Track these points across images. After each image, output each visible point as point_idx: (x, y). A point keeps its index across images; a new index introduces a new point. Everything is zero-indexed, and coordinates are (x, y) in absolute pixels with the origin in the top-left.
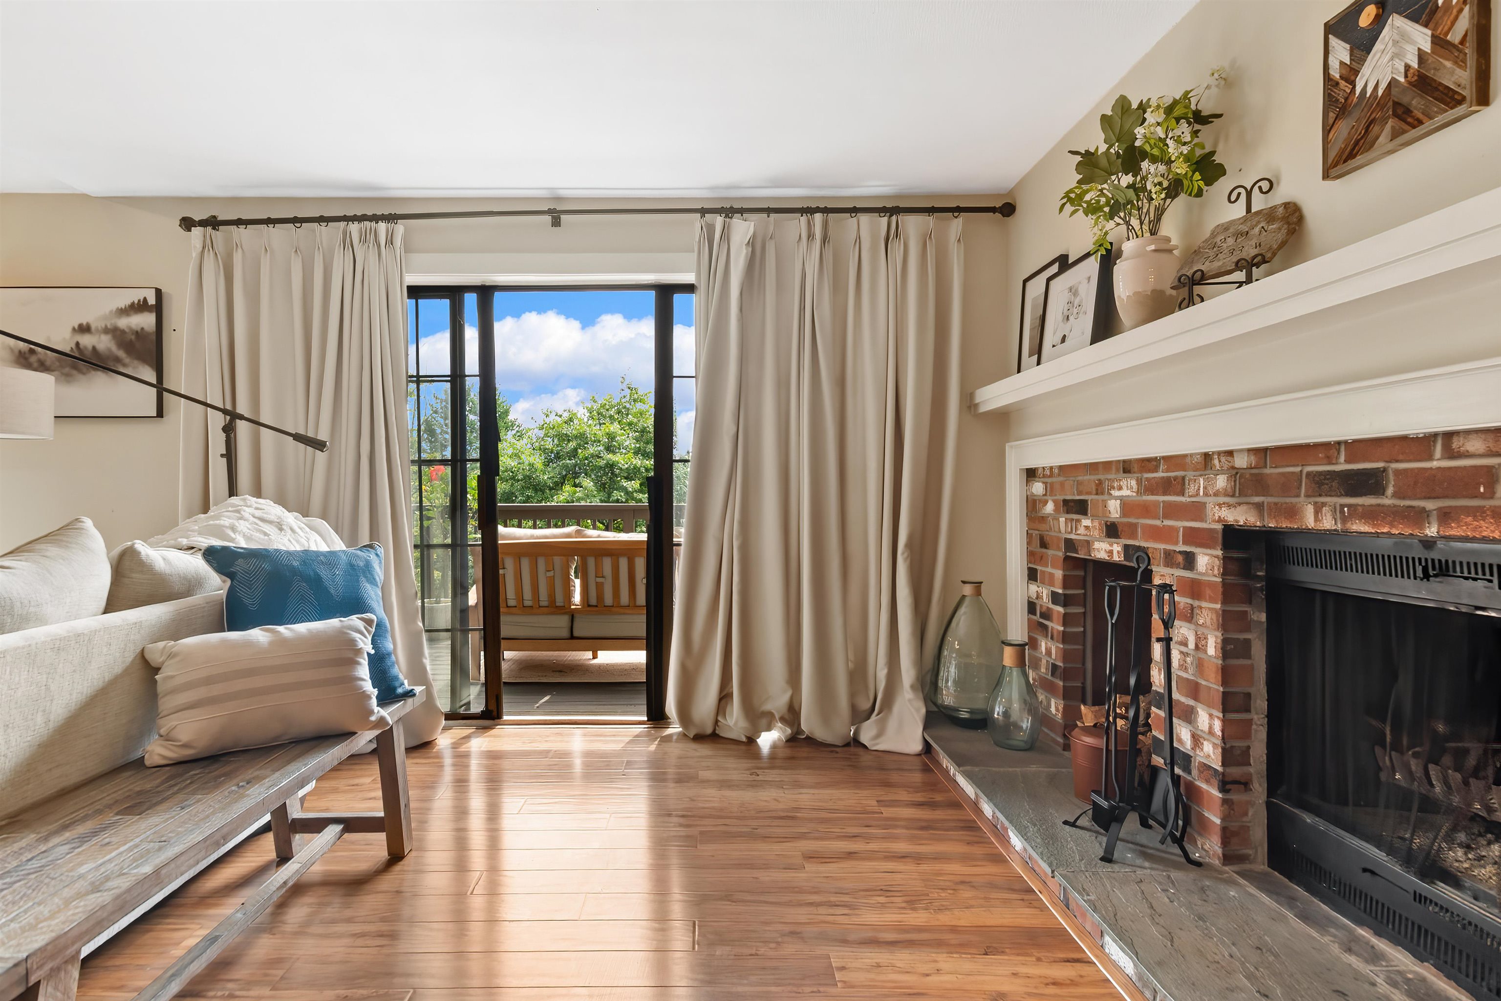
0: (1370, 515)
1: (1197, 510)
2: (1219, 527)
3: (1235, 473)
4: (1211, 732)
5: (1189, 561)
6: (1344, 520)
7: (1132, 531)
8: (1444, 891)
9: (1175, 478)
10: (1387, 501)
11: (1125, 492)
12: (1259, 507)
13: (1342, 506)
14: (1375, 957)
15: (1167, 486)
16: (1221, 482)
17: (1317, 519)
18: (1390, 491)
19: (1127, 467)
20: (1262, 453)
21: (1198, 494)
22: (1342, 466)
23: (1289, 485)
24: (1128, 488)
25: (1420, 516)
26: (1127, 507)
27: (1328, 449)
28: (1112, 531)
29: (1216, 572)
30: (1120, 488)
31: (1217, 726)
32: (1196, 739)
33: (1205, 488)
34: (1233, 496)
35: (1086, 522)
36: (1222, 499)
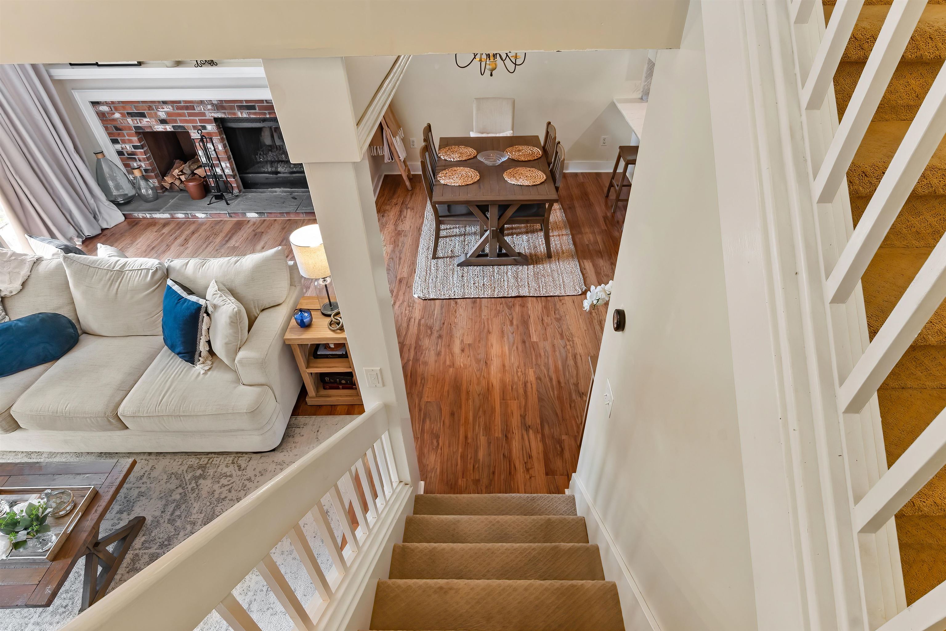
0: (255, 114)
1: (203, 114)
2: (212, 118)
3: (213, 104)
4: (227, 167)
5: (204, 128)
6: (249, 115)
7: (175, 121)
8: (279, 175)
9: (190, 106)
10: (257, 111)
11: (166, 110)
12: (224, 113)
13: (247, 112)
14: (276, 192)
15: (187, 108)
16: (209, 107)
17: (242, 115)
18: (257, 109)
19: (165, 103)
20: (221, 101)
21: (201, 110)
22: (245, 104)
23: (232, 108)
24: (168, 108)
25: (265, 114)
26: (168, 114)
27: (241, 101)
28: (163, 122)
29: (215, 129)
30: (163, 108)
31: (228, 165)
32: (223, 170)
33: (203, 108)
34: (215, 110)
35: (145, 120)
36: (211, 111)
